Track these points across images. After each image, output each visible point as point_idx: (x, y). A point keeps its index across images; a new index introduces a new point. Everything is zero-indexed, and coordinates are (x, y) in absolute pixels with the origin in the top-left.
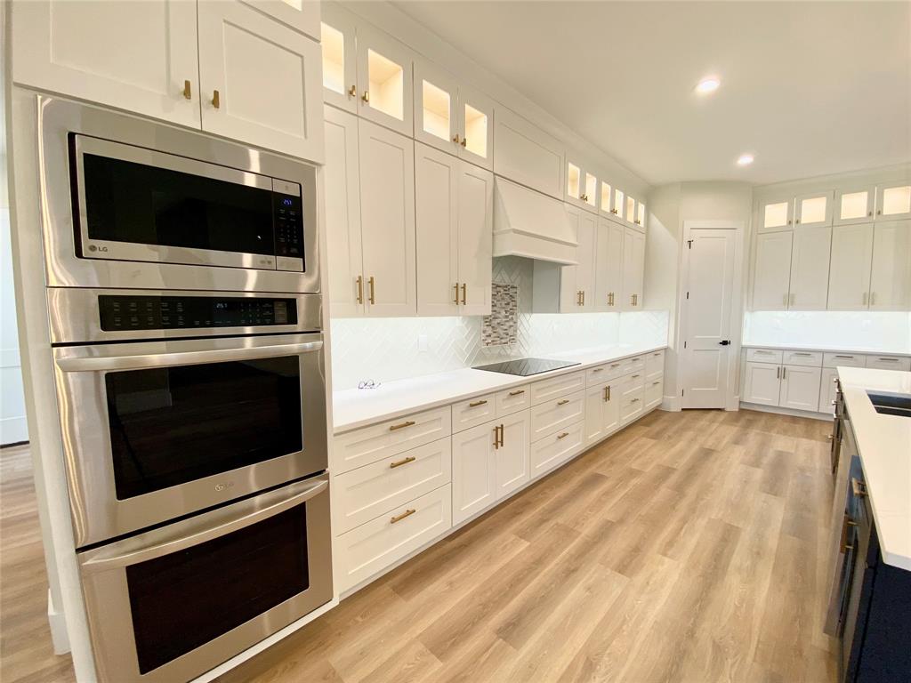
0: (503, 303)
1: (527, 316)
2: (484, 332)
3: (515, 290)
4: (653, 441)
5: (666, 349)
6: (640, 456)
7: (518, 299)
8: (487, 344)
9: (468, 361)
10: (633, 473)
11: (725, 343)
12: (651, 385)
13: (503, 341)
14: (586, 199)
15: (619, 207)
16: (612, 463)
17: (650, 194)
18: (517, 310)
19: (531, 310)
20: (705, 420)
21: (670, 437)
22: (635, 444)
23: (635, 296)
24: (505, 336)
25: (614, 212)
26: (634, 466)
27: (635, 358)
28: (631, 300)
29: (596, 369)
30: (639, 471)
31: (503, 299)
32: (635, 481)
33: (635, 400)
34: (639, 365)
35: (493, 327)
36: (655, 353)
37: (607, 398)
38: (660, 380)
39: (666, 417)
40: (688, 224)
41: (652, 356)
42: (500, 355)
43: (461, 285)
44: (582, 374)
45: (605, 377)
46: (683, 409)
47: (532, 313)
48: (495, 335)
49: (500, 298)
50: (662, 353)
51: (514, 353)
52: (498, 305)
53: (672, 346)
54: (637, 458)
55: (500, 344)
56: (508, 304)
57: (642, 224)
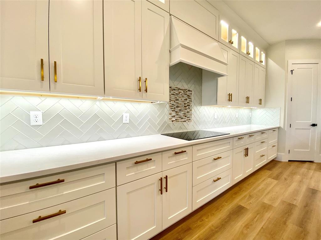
0: (183, 99)
1: (199, 107)
2: (170, 114)
3: (190, 92)
4: (275, 182)
5: (279, 128)
6: (269, 193)
7: (192, 97)
8: (173, 121)
9: (159, 131)
10: (266, 208)
11: (314, 125)
12: (271, 147)
13: (183, 120)
14: (232, 43)
15: (251, 51)
16: (251, 197)
17: (268, 49)
18: (192, 104)
19: (201, 104)
20: (304, 169)
21: (286, 179)
22: (265, 182)
23: (260, 100)
24: (184, 117)
25: (248, 54)
26: (266, 201)
27: (262, 132)
28: (258, 102)
29: (240, 137)
30: (270, 206)
31: (183, 97)
32: (268, 215)
33: (263, 156)
34: (265, 136)
35: (176, 112)
36: (273, 130)
37: (247, 155)
38: (276, 144)
39: (280, 165)
40: (291, 62)
41: (271, 131)
42: (181, 128)
43: (143, 79)
44: (231, 140)
45: (245, 142)
46: (289, 161)
47: (201, 106)
48: (178, 116)
49: (181, 96)
50: (277, 129)
51: (189, 127)
52: (180, 100)
53: (282, 126)
54: (267, 194)
55: (181, 121)
56: (186, 100)
57: (264, 63)
